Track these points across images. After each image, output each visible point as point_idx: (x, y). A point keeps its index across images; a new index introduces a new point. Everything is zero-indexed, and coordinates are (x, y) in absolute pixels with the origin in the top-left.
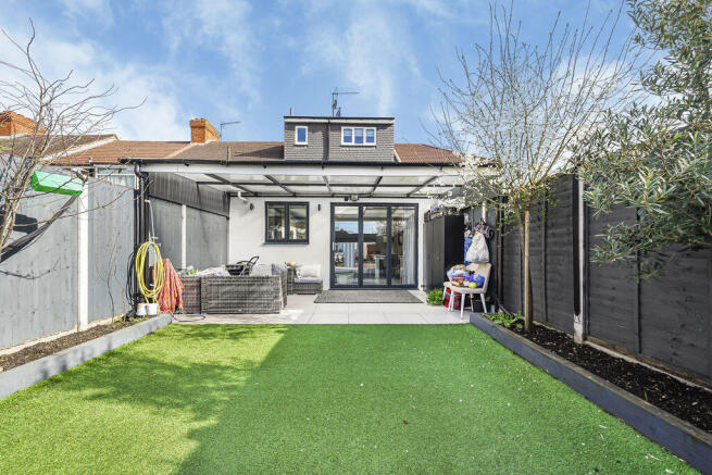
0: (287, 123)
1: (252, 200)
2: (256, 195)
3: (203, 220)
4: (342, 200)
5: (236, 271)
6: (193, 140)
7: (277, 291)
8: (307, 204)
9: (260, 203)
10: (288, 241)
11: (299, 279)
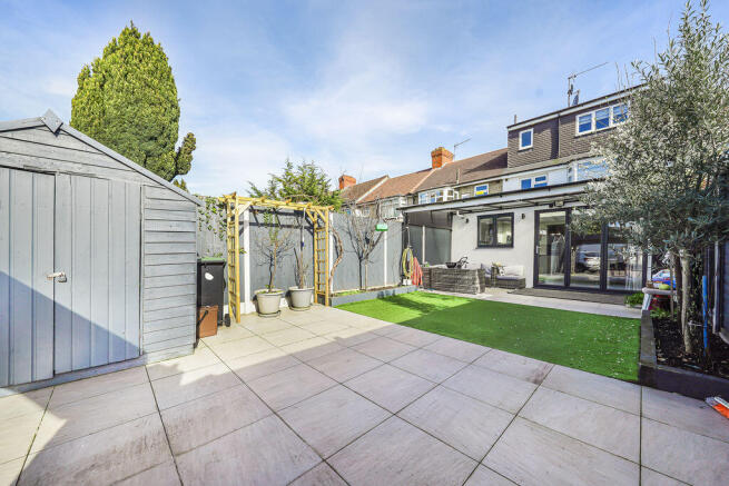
0: (510, 132)
1: (468, 216)
2: (470, 212)
3: (434, 234)
4: (547, 207)
5: (451, 266)
6: (434, 167)
7: (475, 279)
8: (512, 215)
9: (473, 218)
10: (496, 245)
11: (501, 276)
